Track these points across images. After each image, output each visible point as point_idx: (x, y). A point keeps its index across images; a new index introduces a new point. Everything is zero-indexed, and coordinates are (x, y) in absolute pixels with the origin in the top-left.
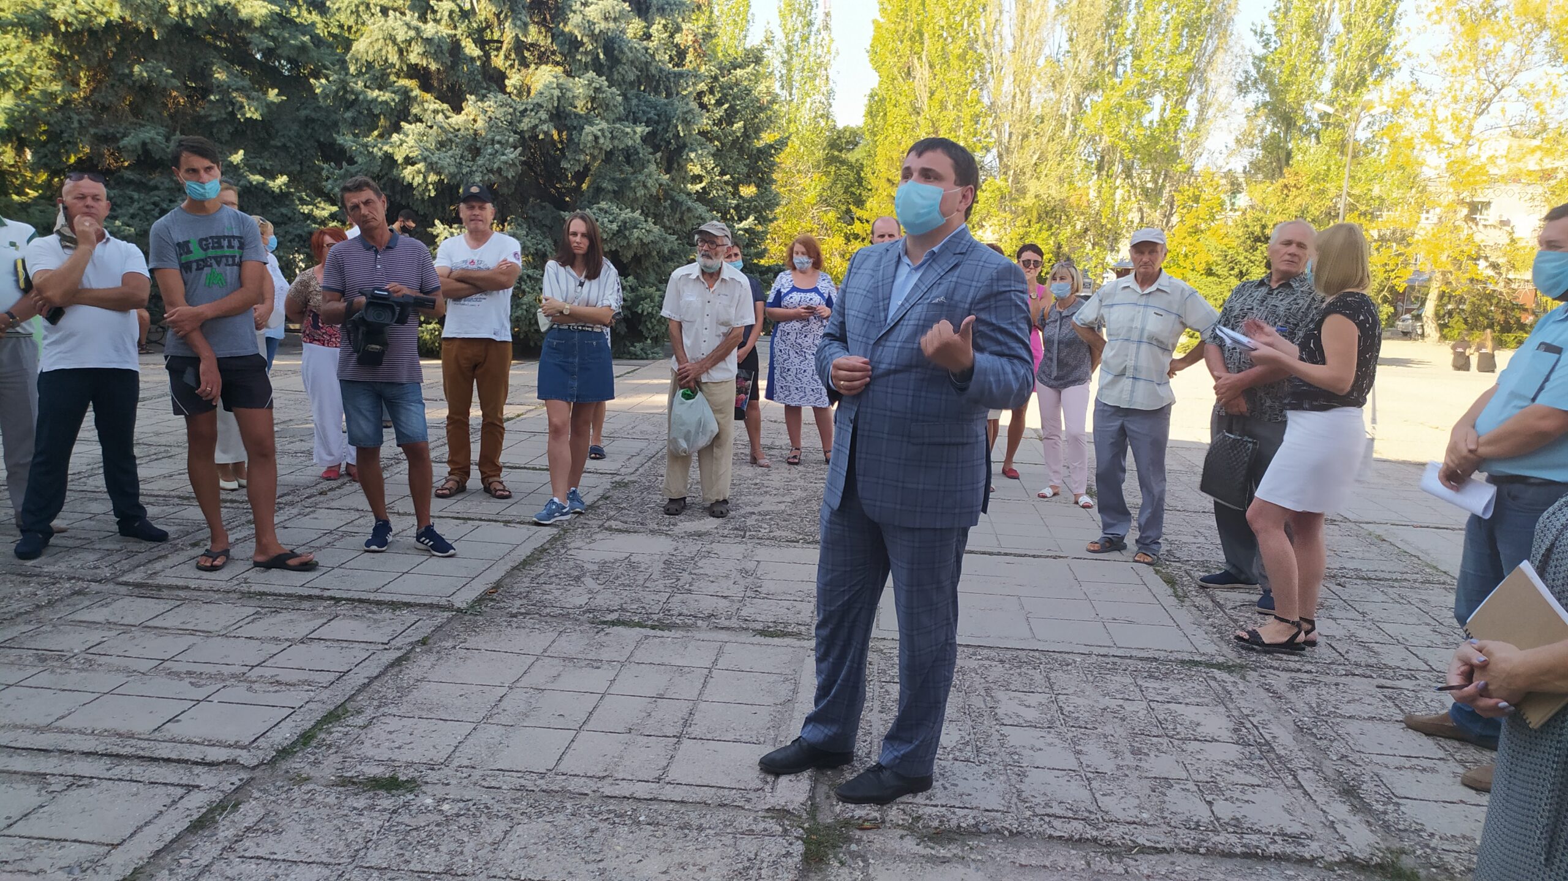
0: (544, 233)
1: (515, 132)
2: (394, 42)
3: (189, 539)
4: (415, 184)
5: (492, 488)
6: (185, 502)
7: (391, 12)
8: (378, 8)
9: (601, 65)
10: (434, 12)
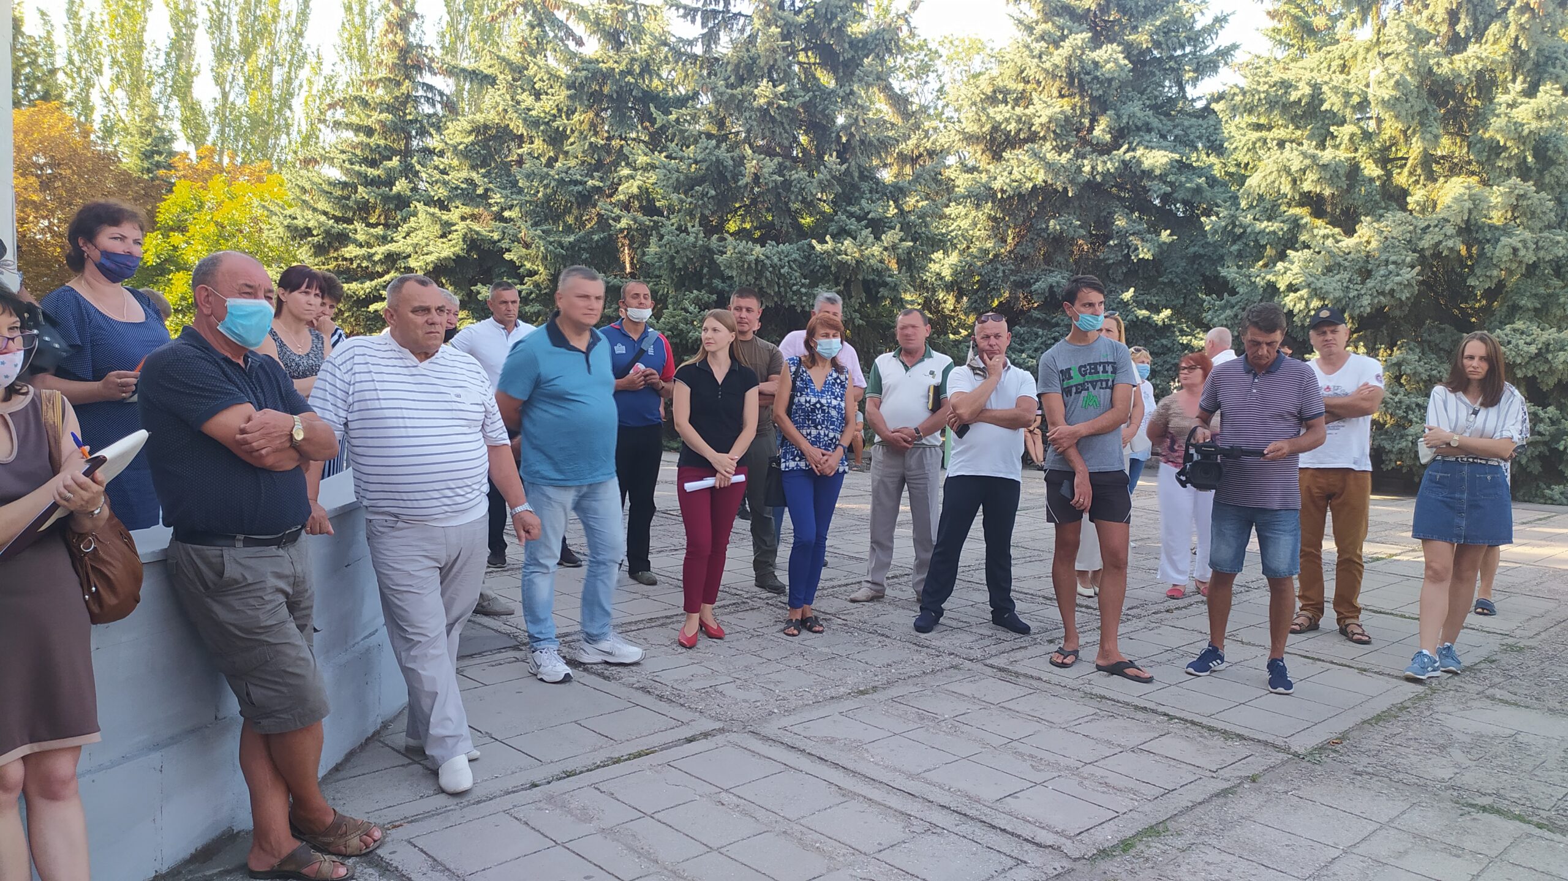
0: (1441, 358)
1: (1414, 251)
2: (1288, 172)
3: (1046, 636)
4: (1296, 311)
5: (1349, 630)
6: (1048, 602)
7: (1287, 145)
8: (1275, 142)
9: (1529, 169)
10: (1334, 137)
